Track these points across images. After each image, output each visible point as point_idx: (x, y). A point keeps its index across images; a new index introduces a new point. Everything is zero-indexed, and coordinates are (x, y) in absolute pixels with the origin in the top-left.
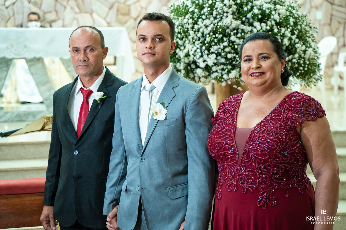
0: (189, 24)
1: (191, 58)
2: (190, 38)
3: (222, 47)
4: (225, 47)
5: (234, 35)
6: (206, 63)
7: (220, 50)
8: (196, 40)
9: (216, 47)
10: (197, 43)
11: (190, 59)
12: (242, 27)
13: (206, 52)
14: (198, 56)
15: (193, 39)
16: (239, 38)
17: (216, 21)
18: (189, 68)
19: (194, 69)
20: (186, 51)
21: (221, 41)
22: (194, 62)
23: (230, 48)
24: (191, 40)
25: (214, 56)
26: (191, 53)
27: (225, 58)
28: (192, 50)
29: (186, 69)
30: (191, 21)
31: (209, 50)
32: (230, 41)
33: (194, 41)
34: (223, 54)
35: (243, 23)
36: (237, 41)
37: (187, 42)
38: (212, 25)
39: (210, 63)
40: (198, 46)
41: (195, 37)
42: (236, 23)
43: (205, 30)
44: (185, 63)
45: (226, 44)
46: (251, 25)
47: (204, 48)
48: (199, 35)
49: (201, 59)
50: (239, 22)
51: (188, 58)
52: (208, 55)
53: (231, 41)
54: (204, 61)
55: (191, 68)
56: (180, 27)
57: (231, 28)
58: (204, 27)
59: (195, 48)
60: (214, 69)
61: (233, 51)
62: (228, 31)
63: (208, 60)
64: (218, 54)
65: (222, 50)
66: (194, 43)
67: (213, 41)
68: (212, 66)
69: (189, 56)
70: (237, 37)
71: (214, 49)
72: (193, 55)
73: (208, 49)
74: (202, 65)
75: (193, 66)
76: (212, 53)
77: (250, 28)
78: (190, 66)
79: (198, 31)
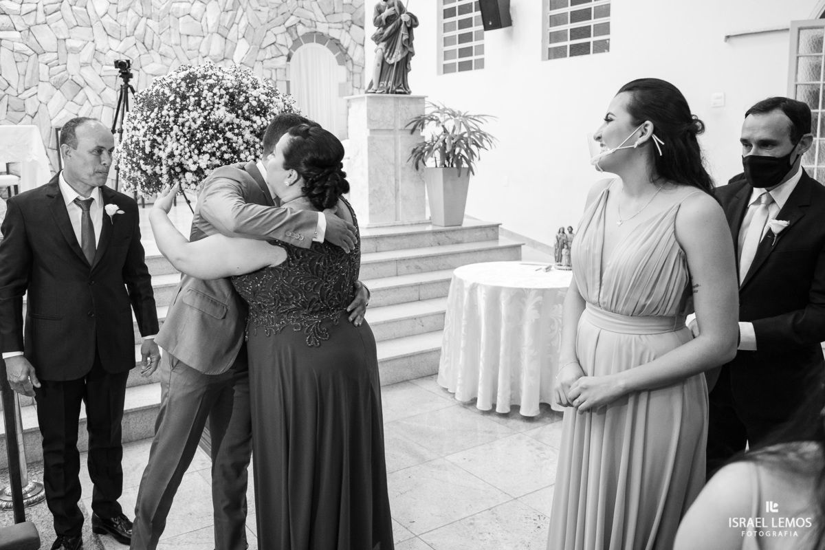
0: (169, 117)
1: (176, 160)
2: (173, 133)
3: (217, 145)
4: (221, 145)
5: (230, 130)
6: (198, 165)
7: (215, 149)
8: (181, 137)
9: (209, 146)
10: (182, 140)
11: (174, 161)
12: (237, 121)
13: (196, 151)
14: (186, 157)
15: (177, 136)
16: (237, 135)
17: (206, 113)
18: (172, 172)
19: (179, 173)
20: (168, 150)
21: (214, 137)
22: (180, 165)
23: (226, 146)
24: (175, 136)
25: (207, 156)
26: (176, 153)
27: (219, 159)
28: (177, 149)
29: (169, 172)
30: (172, 113)
31: (199, 150)
32: (225, 139)
33: (178, 137)
34: (218, 154)
35: (237, 117)
36: (235, 138)
37: (168, 138)
38: (202, 119)
39: (203, 165)
40: (186, 144)
41: (180, 133)
42: (230, 117)
43: (193, 124)
44: (168, 165)
45: (221, 141)
46: (247, 119)
47: (193, 146)
48: (186, 130)
49: (191, 160)
50: (234, 115)
51: (173, 160)
52: (198, 155)
53: (227, 138)
54: (195, 163)
55: (175, 172)
56: (156, 121)
57: (225, 122)
58: (191, 120)
59: (181, 148)
60: (207, 172)
61: (229, 150)
62: (221, 125)
63: (199, 161)
64: (213, 154)
65: (217, 149)
66: (178, 140)
67: (205, 138)
68: (205, 169)
69: (174, 156)
70: (233, 133)
71: (207, 148)
72: (180, 155)
73: (199, 148)
74: (194, 168)
75: (178, 169)
76: (205, 153)
77: (248, 123)
78: (174, 170)
79: (183, 125)
